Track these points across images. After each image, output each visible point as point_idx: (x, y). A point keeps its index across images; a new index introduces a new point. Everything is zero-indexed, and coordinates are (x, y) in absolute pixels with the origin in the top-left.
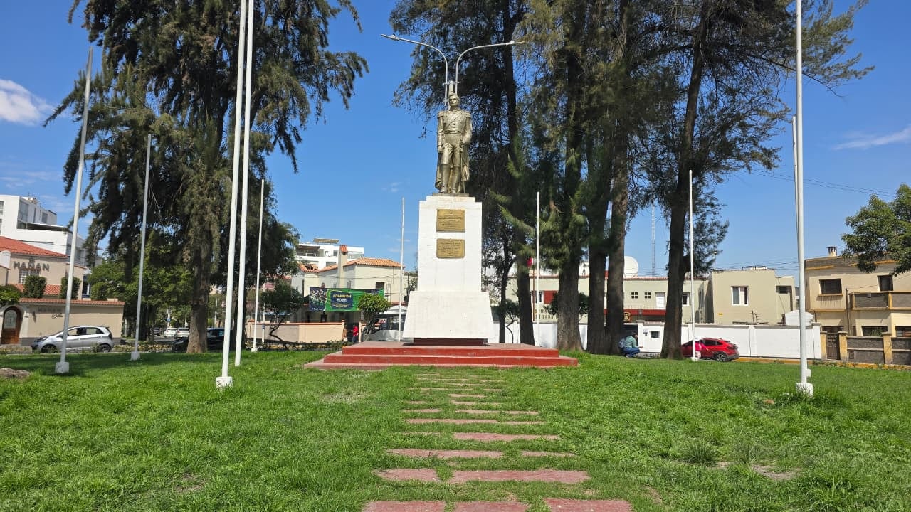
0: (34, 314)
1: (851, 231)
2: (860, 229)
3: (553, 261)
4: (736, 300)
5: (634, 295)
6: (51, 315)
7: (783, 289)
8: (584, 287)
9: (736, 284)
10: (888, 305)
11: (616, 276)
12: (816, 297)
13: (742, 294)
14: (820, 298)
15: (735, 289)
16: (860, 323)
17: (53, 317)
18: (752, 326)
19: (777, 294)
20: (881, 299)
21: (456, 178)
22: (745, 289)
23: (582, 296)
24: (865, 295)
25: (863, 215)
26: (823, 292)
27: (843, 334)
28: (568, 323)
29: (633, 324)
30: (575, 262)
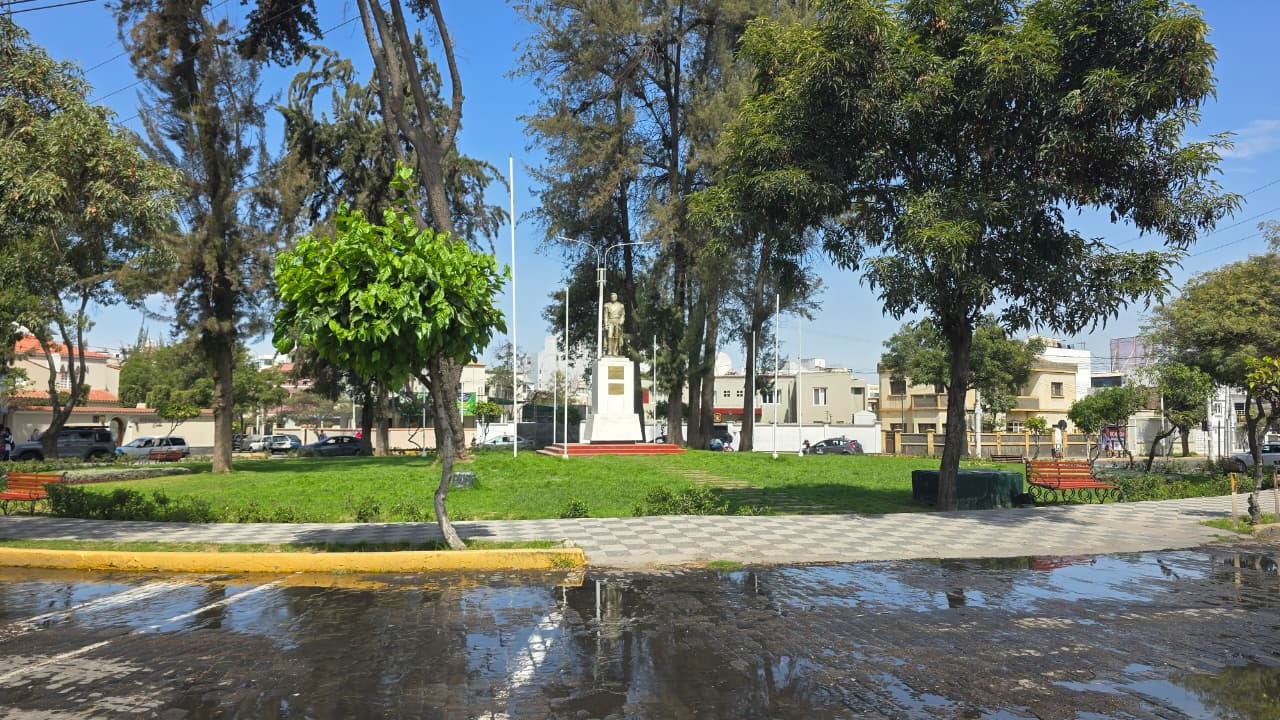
0: (137, 424)
1: (887, 351)
2: (893, 350)
3: (665, 384)
4: (817, 402)
5: (727, 394)
6: (152, 424)
7: (858, 391)
8: (685, 399)
9: (818, 386)
10: (937, 405)
11: (708, 391)
12: (886, 397)
13: (821, 395)
14: (890, 398)
15: (816, 390)
16: (917, 421)
17: (154, 427)
18: (826, 426)
19: (853, 395)
20: (932, 400)
21: (616, 345)
22: (825, 390)
23: (684, 405)
24: (922, 396)
25: (895, 339)
26: (892, 393)
27: (898, 432)
28: (675, 428)
29: (724, 424)
30: (680, 386)
